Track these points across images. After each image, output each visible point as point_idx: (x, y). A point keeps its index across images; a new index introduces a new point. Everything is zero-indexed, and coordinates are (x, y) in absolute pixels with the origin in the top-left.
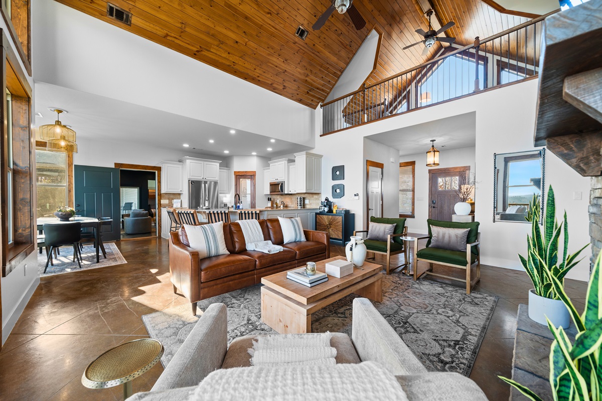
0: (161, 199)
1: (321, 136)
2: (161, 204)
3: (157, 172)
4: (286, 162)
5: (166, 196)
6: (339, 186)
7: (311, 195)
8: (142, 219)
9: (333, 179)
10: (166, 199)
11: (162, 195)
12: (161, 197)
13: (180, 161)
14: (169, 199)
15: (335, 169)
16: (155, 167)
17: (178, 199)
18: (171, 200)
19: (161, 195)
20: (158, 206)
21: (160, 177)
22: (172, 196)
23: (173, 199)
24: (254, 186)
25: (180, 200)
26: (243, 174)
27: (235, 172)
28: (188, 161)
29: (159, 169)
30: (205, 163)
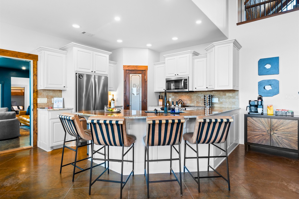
0: (37, 97)
1: (238, 24)
2: (37, 104)
3: (32, 61)
4: (191, 55)
5: (45, 93)
6: (269, 82)
7: (222, 93)
8: (7, 121)
9: (260, 74)
10: (44, 97)
11: (39, 91)
12: (37, 94)
13: (63, 49)
14: (47, 97)
15: (262, 62)
16: (29, 55)
17: (59, 97)
18: (50, 98)
19: (37, 91)
20: (34, 106)
21: (37, 68)
22: (51, 94)
23: (52, 97)
24: (144, 82)
25: (62, 99)
26: (133, 69)
27: (124, 66)
28: (75, 49)
29: (35, 58)
30: (95, 53)
